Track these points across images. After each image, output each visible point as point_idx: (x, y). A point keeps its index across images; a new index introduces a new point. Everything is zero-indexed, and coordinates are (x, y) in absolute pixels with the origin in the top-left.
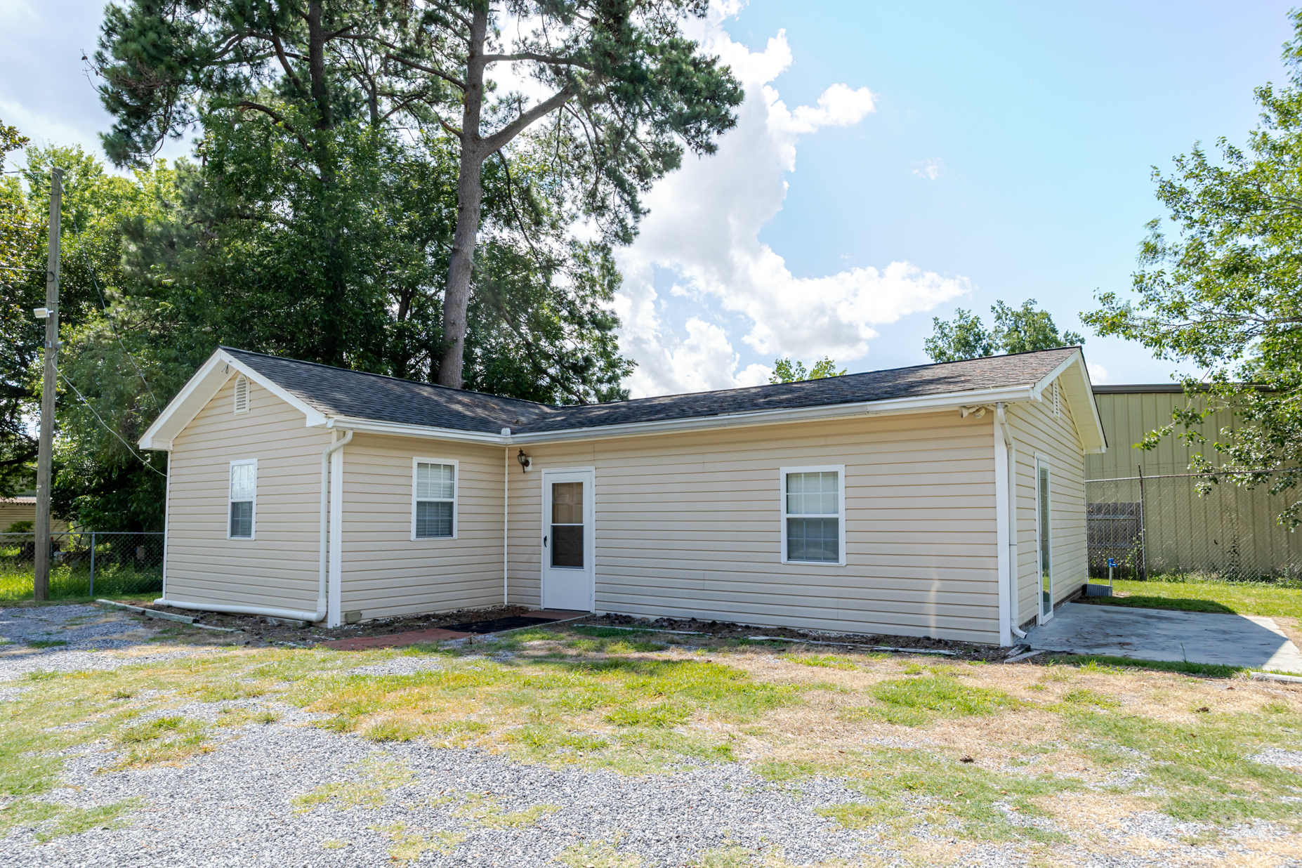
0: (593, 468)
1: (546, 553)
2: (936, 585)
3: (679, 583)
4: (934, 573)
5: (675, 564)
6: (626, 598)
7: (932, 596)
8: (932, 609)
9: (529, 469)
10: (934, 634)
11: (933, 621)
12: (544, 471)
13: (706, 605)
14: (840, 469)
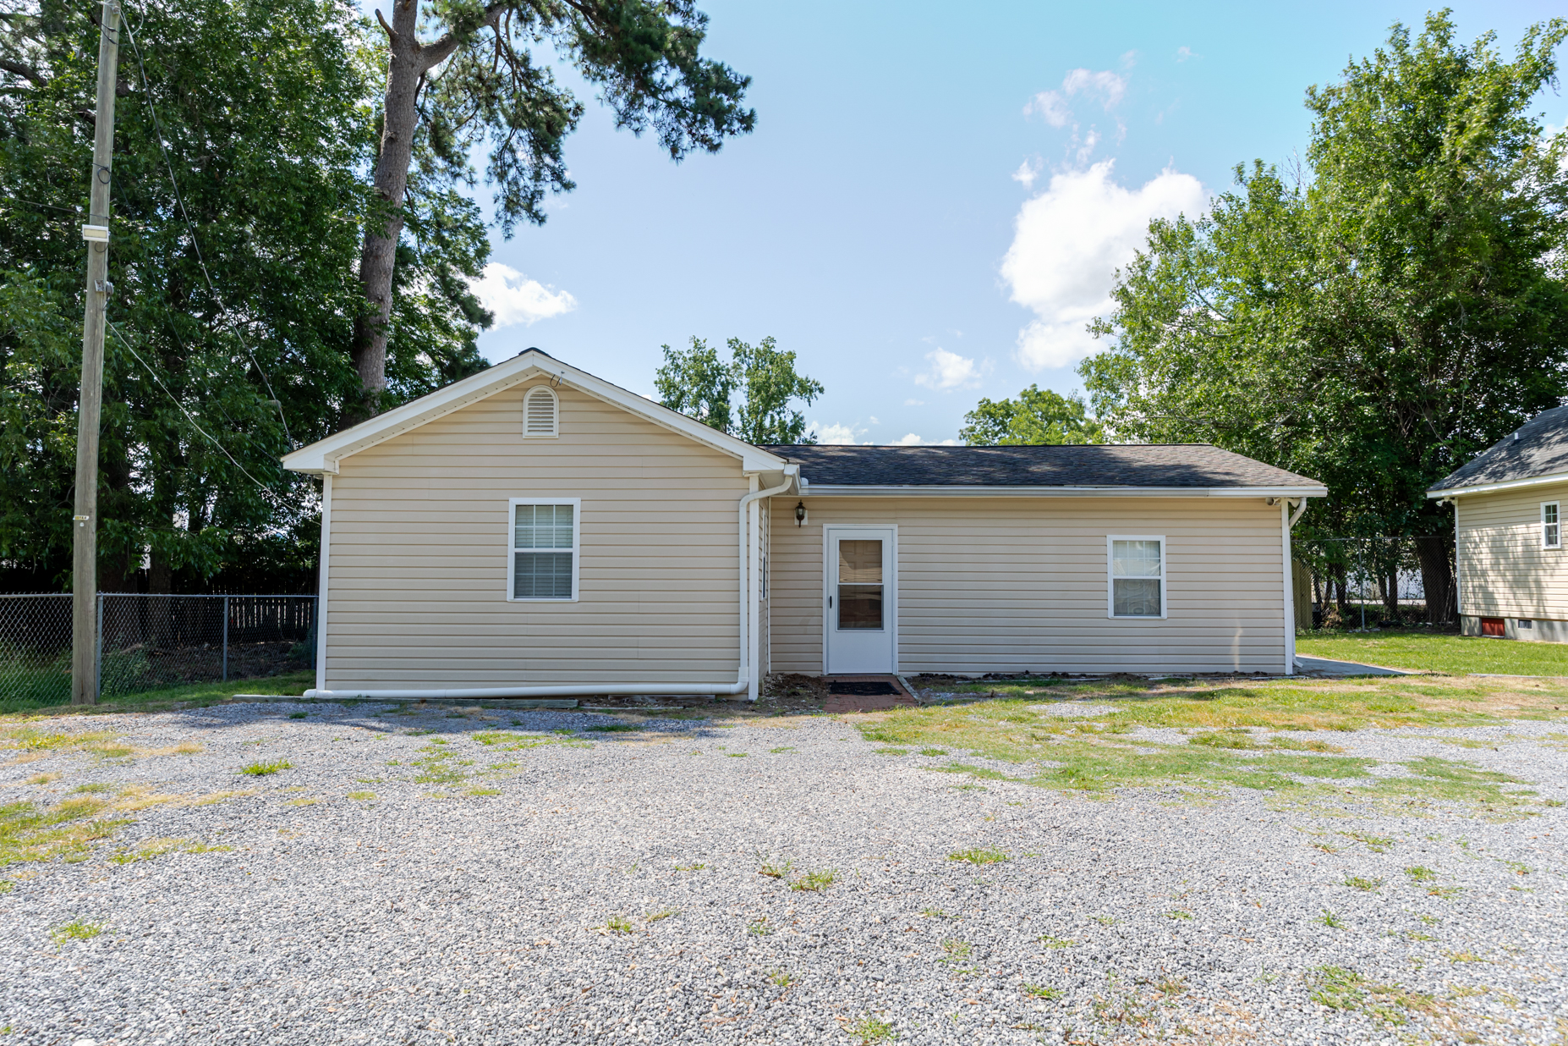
0: (895, 527)
1: (832, 615)
2: (1240, 632)
3: (1001, 640)
4: (1238, 623)
5: (996, 621)
6: (937, 657)
7: (1237, 640)
8: (1236, 650)
9: (805, 522)
10: (1237, 668)
11: (1237, 659)
12: (826, 526)
13: (1032, 658)
14: (1162, 539)
